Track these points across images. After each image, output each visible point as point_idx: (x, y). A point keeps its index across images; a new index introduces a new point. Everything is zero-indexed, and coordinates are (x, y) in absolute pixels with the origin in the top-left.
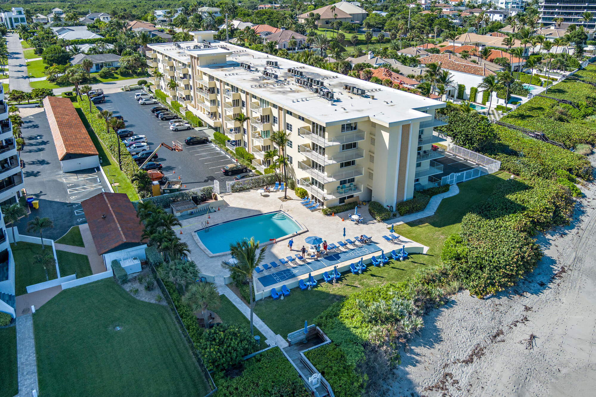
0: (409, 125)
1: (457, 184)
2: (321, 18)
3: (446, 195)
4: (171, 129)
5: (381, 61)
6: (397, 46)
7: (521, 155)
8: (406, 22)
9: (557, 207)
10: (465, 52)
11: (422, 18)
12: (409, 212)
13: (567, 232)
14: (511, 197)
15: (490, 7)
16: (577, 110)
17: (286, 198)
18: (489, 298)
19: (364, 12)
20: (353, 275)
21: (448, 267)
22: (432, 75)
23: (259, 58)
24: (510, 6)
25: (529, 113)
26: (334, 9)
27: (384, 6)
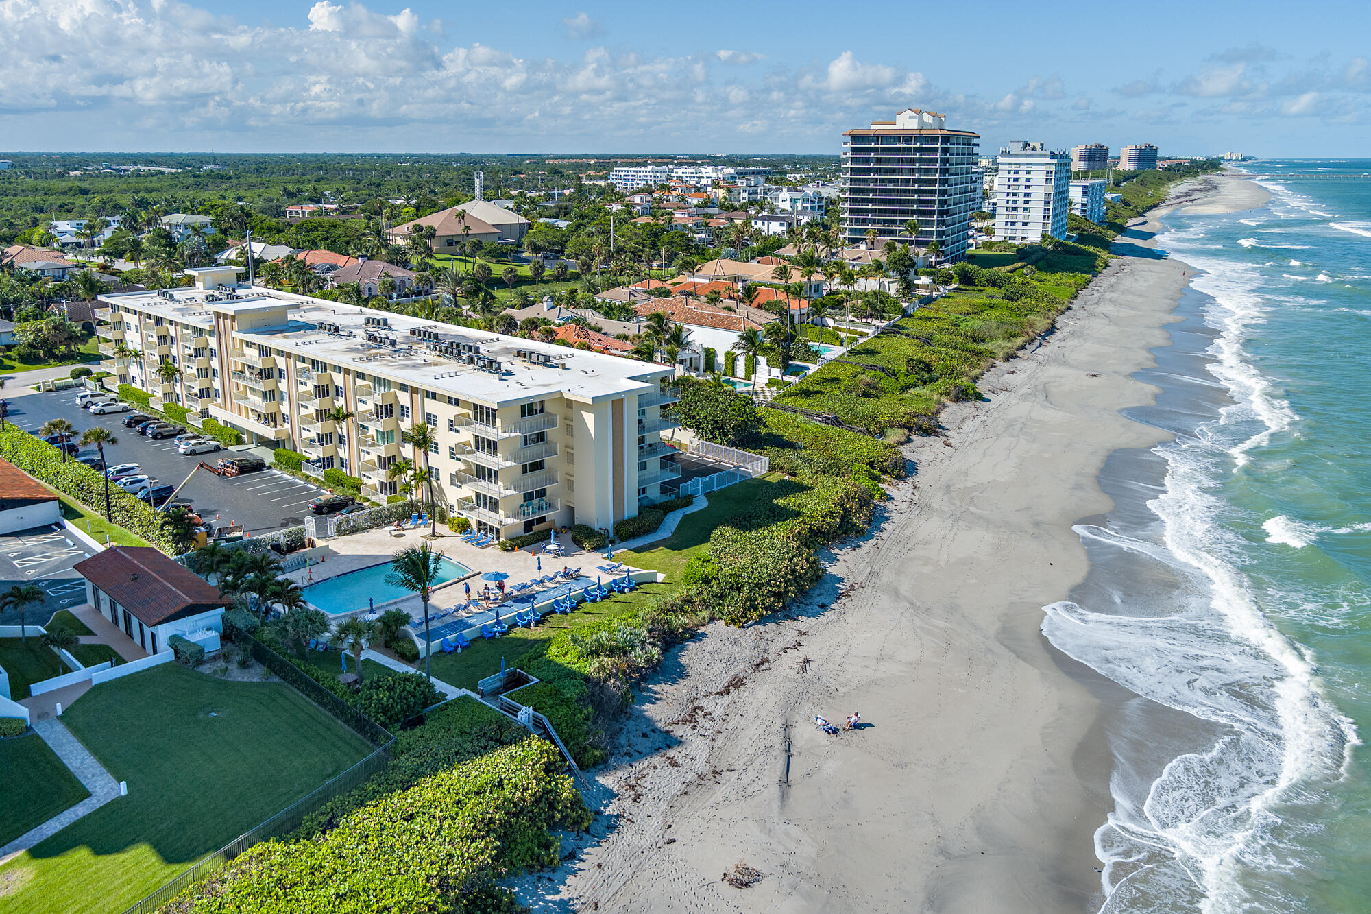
0: (622, 400)
1: (705, 494)
2: (438, 234)
3: (689, 510)
4: (181, 450)
5: (566, 313)
6: (594, 285)
7: (800, 448)
8: (608, 239)
9: (846, 510)
10: (715, 293)
11: (637, 231)
12: (635, 535)
13: (861, 543)
14: (782, 502)
15: (762, 208)
16: (892, 379)
17: (434, 534)
18: (751, 626)
19: (522, 220)
20: (558, 615)
21: (692, 593)
22: (657, 333)
23: (345, 314)
24: (799, 206)
25: (817, 388)
26: (462, 215)
27: (561, 208)
